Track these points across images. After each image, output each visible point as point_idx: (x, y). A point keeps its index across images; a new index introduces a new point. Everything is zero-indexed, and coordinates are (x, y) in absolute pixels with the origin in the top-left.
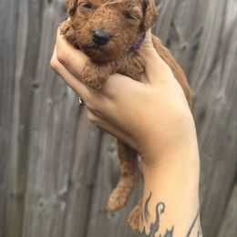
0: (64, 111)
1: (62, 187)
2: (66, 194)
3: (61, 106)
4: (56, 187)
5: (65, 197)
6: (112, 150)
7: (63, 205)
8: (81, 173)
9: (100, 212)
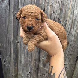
7: (30, 76)
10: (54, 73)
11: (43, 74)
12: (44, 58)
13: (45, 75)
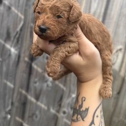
0: (9, 64)
1: (8, 107)
2: (10, 110)
3: (7, 62)
4: (5, 108)
5: (9, 112)
6: (36, 83)
7: (9, 116)
8: (18, 97)
9: (29, 117)
10: (87, 108)
11: (33, 114)
12: (38, 83)
13: (36, 117)
